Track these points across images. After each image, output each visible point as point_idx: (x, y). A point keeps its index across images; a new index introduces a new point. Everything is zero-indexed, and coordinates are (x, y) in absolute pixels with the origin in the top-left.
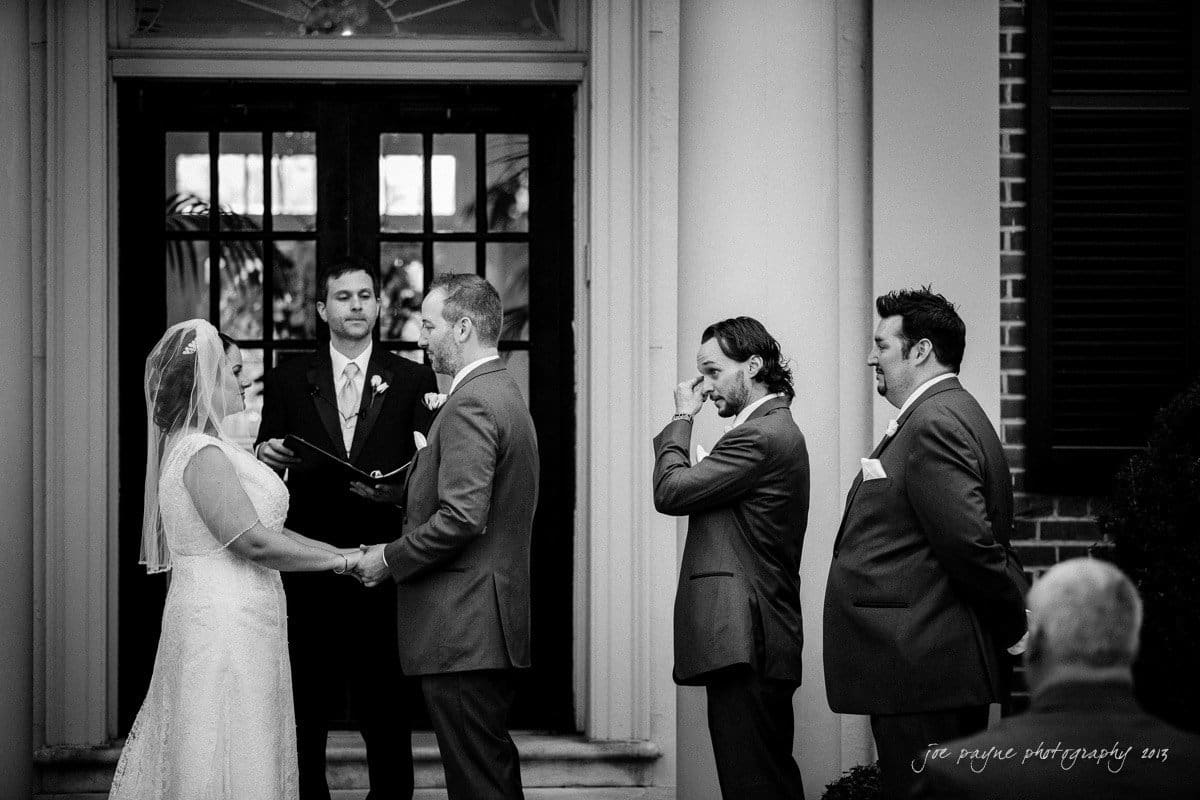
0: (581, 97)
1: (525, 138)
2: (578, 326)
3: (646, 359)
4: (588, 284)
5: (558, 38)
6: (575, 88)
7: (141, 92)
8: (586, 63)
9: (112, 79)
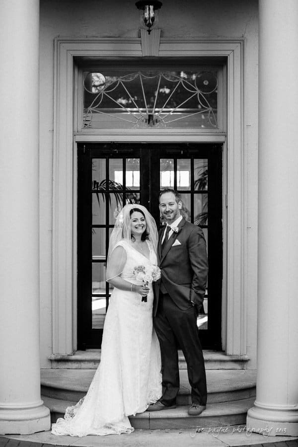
0: (224, 147)
1: (206, 160)
2: (224, 221)
3: (246, 231)
4: (227, 207)
5: (217, 128)
6: (223, 144)
7: (85, 146)
8: (226, 136)
9: (75, 142)
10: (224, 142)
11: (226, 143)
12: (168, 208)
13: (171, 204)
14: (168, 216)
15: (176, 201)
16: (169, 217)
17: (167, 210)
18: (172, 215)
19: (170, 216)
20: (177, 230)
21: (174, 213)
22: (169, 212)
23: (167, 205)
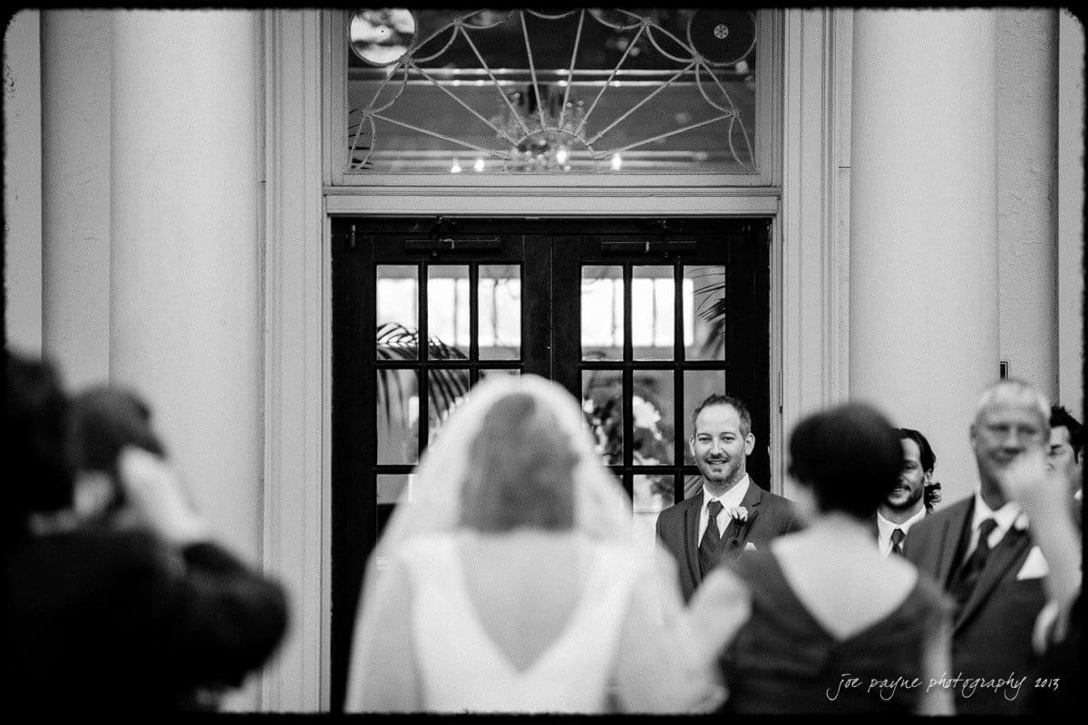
0: (775, 229)
1: (722, 269)
2: (773, 451)
4: (781, 410)
5: (753, 171)
6: (770, 221)
7: (354, 228)
8: (780, 197)
9: (325, 215)
10: (775, 215)
11: (779, 216)
12: (717, 447)
13: (725, 437)
14: (715, 470)
15: (741, 431)
16: (717, 474)
17: (716, 451)
18: (725, 470)
19: (720, 471)
20: (744, 514)
21: (732, 462)
22: (719, 456)
23: (716, 439)
